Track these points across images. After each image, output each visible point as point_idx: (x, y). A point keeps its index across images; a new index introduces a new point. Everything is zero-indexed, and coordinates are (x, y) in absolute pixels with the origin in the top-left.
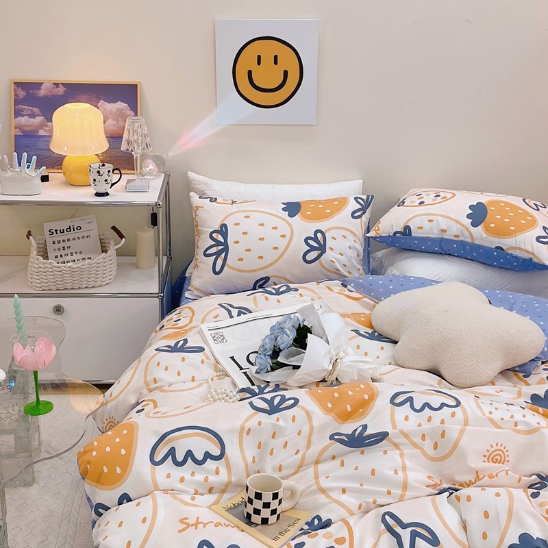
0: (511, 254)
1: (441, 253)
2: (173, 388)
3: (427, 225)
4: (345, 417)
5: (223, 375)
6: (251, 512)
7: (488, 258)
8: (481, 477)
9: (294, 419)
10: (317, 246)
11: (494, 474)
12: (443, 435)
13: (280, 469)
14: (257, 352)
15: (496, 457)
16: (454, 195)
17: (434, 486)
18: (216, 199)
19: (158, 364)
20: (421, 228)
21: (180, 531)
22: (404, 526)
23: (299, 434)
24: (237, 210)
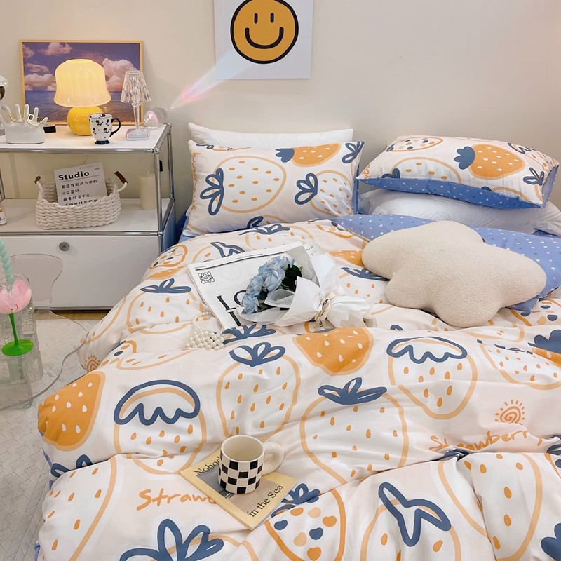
0: (498, 194)
1: (427, 194)
2: (155, 328)
3: (415, 168)
4: (337, 368)
5: (209, 314)
6: (226, 481)
7: (474, 197)
8: (493, 438)
9: (278, 372)
10: (309, 188)
11: (510, 436)
12: (449, 391)
13: (262, 425)
14: (245, 291)
15: (509, 415)
16: (442, 141)
17: (438, 449)
18: (213, 146)
19: (142, 305)
20: (409, 171)
21: (139, 508)
22: (407, 504)
23: (284, 388)
24: (232, 156)
